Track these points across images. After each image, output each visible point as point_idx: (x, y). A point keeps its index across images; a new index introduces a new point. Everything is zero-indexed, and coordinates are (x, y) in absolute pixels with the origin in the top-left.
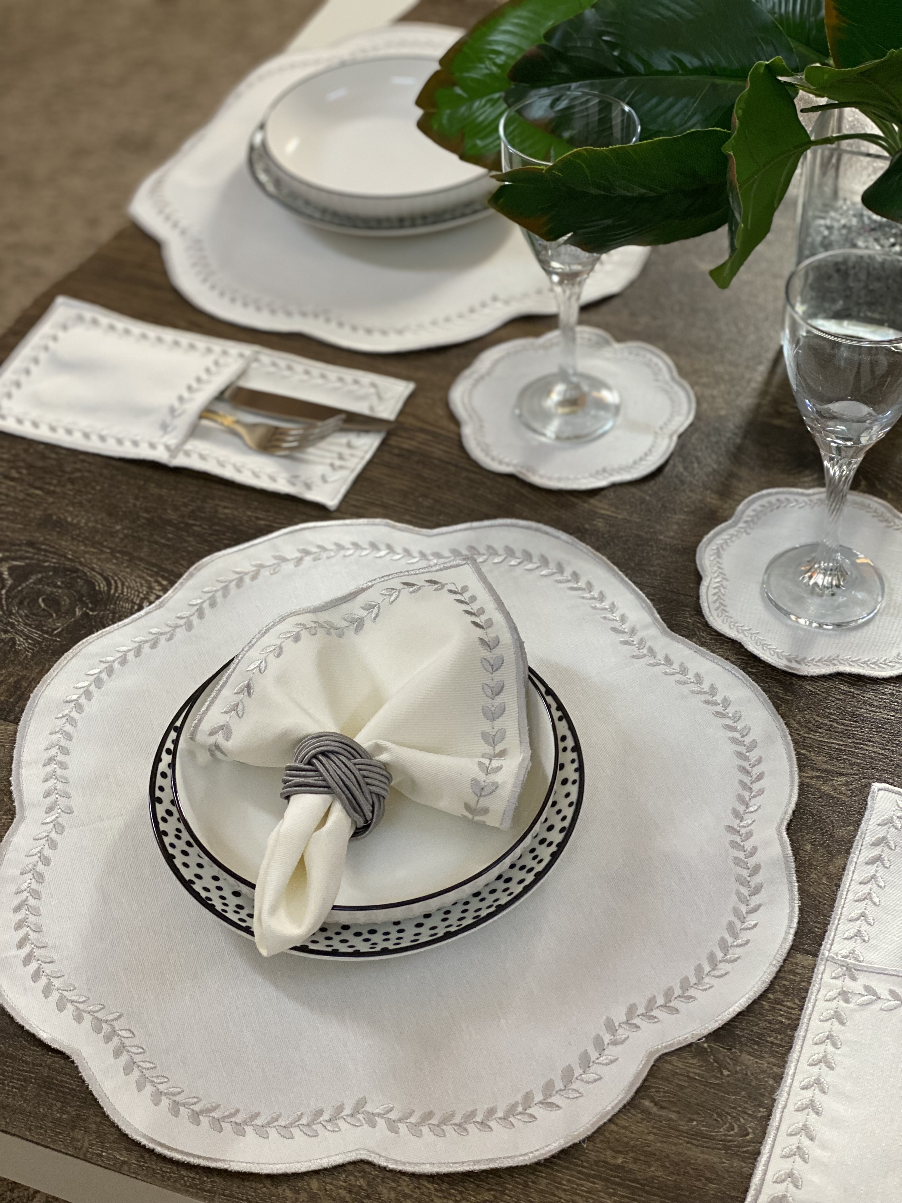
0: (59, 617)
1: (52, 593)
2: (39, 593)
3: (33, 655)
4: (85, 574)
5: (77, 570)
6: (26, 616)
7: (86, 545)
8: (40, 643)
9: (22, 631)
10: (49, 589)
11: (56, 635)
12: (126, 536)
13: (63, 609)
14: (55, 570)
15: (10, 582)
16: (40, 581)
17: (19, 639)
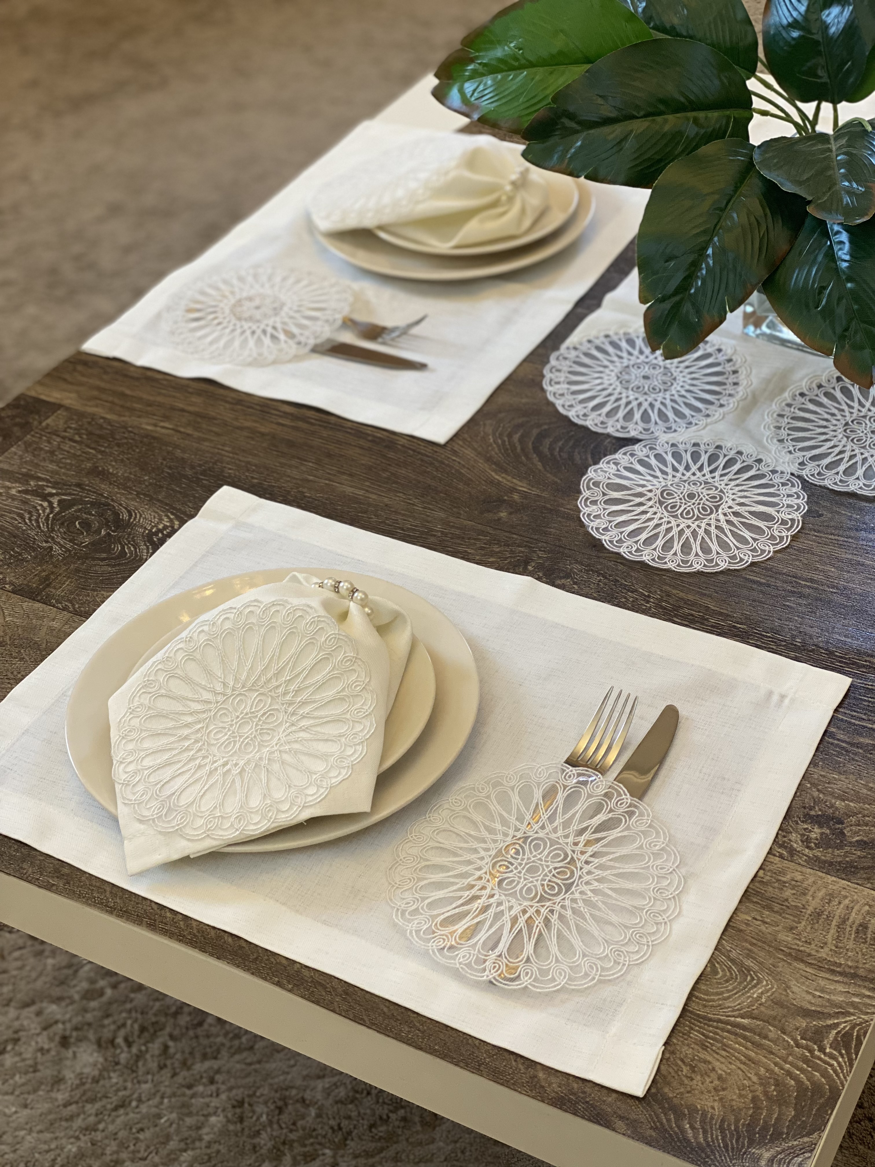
0: (88, 534)
1: (87, 518)
2: (77, 518)
3: (64, 559)
4: (114, 507)
5: (109, 505)
6: (65, 533)
7: (119, 488)
8: (70, 551)
9: (59, 543)
10: (85, 516)
11: (84, 547)
12: (150, 484)
13: (93, 529)
14: (93, 504)
15: (57, 510)
16: (79, 510)
17: (55, 547)
